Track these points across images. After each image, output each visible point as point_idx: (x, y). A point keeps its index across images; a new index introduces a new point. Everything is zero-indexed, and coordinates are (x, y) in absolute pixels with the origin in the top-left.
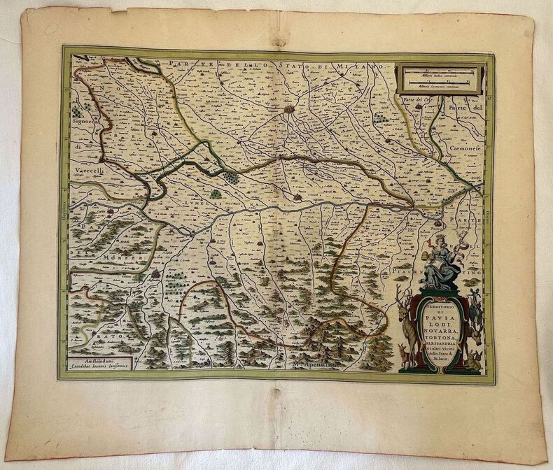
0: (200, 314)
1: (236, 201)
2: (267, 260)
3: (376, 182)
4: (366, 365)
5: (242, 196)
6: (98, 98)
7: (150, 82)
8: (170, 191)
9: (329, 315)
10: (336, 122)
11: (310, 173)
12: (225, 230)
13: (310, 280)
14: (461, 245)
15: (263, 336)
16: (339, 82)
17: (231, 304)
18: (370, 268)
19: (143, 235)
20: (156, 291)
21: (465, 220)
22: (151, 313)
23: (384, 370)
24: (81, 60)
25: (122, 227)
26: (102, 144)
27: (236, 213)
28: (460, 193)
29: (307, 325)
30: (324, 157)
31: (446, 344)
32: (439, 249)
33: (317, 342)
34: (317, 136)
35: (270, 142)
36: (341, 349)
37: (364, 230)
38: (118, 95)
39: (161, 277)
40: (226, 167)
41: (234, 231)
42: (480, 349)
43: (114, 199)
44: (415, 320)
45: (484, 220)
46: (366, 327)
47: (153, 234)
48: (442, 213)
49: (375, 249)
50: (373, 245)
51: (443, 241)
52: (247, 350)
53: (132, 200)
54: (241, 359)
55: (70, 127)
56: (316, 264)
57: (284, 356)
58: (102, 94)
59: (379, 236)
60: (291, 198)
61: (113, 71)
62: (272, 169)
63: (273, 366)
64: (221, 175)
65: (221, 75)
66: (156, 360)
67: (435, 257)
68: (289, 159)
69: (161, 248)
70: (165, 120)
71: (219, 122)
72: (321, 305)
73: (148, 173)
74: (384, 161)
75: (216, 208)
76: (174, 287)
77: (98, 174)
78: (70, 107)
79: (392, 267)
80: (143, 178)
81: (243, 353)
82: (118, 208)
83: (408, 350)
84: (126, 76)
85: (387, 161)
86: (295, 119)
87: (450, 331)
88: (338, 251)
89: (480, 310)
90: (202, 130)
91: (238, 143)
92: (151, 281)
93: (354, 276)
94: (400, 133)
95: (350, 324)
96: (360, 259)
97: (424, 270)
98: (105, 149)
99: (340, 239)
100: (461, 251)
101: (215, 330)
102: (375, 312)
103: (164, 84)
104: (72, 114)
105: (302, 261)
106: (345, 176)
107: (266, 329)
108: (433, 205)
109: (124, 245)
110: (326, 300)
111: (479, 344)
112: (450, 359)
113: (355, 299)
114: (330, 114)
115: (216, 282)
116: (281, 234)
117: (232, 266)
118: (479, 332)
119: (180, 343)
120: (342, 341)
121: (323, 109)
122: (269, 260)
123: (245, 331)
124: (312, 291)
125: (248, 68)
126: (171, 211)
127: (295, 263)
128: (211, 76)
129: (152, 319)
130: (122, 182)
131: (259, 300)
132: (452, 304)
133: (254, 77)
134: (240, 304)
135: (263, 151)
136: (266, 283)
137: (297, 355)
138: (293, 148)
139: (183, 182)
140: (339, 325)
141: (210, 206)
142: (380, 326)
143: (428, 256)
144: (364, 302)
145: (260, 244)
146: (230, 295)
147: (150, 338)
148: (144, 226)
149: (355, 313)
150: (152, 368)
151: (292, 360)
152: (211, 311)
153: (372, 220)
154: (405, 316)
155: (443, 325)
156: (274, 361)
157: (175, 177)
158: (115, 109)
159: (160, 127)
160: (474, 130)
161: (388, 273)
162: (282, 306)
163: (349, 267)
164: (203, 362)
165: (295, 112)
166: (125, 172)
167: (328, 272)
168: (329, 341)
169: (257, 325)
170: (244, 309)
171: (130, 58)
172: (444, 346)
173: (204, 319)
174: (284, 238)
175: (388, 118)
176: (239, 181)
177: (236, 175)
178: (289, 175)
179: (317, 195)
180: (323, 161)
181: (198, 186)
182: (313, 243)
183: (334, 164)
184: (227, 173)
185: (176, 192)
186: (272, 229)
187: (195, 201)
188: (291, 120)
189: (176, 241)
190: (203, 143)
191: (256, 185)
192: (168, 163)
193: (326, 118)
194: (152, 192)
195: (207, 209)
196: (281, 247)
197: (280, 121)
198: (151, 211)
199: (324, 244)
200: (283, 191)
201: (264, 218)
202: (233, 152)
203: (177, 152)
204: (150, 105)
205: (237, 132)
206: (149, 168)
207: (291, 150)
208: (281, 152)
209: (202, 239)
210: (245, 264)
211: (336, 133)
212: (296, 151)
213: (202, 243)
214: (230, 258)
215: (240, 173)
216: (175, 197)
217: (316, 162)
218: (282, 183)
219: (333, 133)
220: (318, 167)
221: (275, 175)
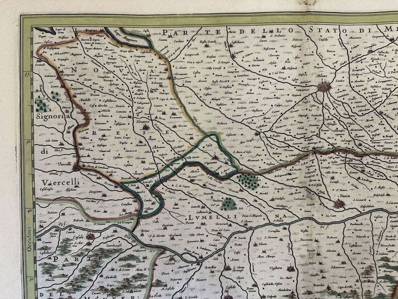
1: (257, 212)
2: (301, 291)
5: (264, 204)
6: (68, 84)
7: (137, 59)
8: (169, 204)
10: (387, 101)
11: (354, 170)
12: (242, 253)
16: (389, 49)
19: (134, 266)
24: (45, 34)
25: (107, 256)
26: (76, 146)
27: (257, 228)
30: (373, 149)
34: (362, 121)
35: (301, 131)
38: (95, 79)
40: (241, 167)
41: (255, 252)
43: (94, 219)
47: (147, 264)
53: (119, 219)
55: (33, 125)
56: (368, 295)
58: (75, 78)
60: (331, 205)
61: (89, 46)
62: (303, 167)
64: (234, 178)
65: (231, 46)
68: (326, 153)
69: (159, 283)
70: (160, 108)
71: (230, 108)
73: (138, 181)
75: (229, 223)
77: (72, 186)
78: (32, 97)
80: (133, 188)
82: (101, 231)
84: (106, 52)
86: (332, 99)
90: (207, 119)
91: (256, 134)
98: (81, 153)
103: (157, 61)
104: (36, 107)
105: (348, 290)
109: (110, 282)
114: (379, 91)
116: (318, 254)
121: (368, 85)
122: (303, 291)
125: (268, 35)
126: (170, 231)
127: (339, 295)
128: (218, 47)
130: (104, 195)
133: (276, 46)
135: (291, 143)
138: (333, 137)
139: (185, 190)
141: (222, 221)
145: (291, 269)
148: (135, 254)
157: (175, 183)
158: (91, 98)
159: (153, 117)
165: (331, 91)
166: (108, 182)
171: (110, 29)
174: (323, 261)
176: (258, 185)
177: (255, 177)
178: (326, 175)
179: (365, 200)
180: (372, 154)
181: (205, 194)
182: (362, 266)
183: (387, 157)
184: (243, 175)
185: (176, 205)
186: (306, 248)
187: (201, 215)
188: (326, 101)
189: (178, 272)
190: (209, 136)
191: (282, 189)
192: (165, 165)
193: (374, 97)
194: (144, 207)
195: (217, 224)
196: (319, 273)
197: (313, 103)
198: (144, 233)
199: (377, 266)
200: (319, 196)
201: (295, 234)
202: (250, 146)
203: (176, 150)
204: (139, 90)
205: (255, 120)
206: (140, 174)
207: (328, 140)
208: (315, 143)
209: (213, 267)
210: (271, 297)
211: (388, 117)
212: (335, 142)
213: (213, 272)
214: (251, 290)
215: (260, 175)
216: (176, 211)
217: (362, 155)
218: (318, 185)
219: (384, 116)
220: (365, 162)
221: (308, 175)
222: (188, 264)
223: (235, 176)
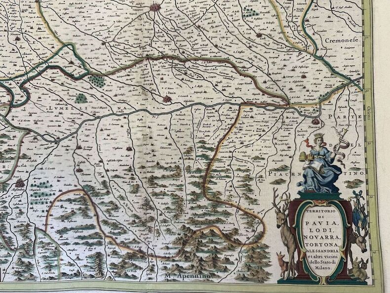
0: (67, 224)
1: (103, 105)
2: (137, 166)
3: (249, 80)
4: (242, 276)
5: (109, 99)
8: (34, 97)
9: (202, 223)
10: (204, 18)
11: (179, 73)
12: (91, 136)
13: (182, 185)
14: (342, 144)
15: (133, 246)
17: (100, 214)
18: (244, 171)
19: (6, 143)
20: (20, 201)
21: (345, 117)
22: (16, 224)
23: (262, 281)
27: (102, 117)
28: (338, 89)
29: (179, 234)
31: (329, 251)
32: (317, 148)
33: (190, 253)
34: (185, 34)
35: (136, 42)
36: (215, 260)
37: (237, 131)
39: (25, 187)
40: (91, 70)
41: (101, 136)
42: (366, 256)
44: (294, 226)
45: (365, 116)
46: (241, 235)
47: (16, 141)
48: (320, 110)
49: (249, 151)
50: (247, 146)
51: (322, 140)
52: (117, 261)
54: (111, 271)
56: (188, 169)
57: (156, 268)
59: (253, 137)
60: (161, 100)
62: (139, 70)
63: (144, 278)
64: (86, 78)
66: (24, 271)
67: (314, 158)
68: (157, 59)
69: (24, 156)
70: (29, 24)
71: (83, 24)
72: (194, 212)
73: (11, 79)
74: (256, 57)
75: (81, 113)
76: (40, 197)
79: (268, 169)
80: (7, 85)
81: (113, 264)
83: (287, 259)
85: (259, 56)
86: (161, 17)
87: (332, 237)
88: (211, 154)
89: (364, 214)
90: (65, 32)
91: (103, 44)
92: (15, 190)
93: (228, 180)
94: (271, 26)
95: (225, 232)
96: (234, 162)
97: (303, 172)
99: (212, 142)
100: (341, 150)
101: (84, 241)
102: (251, 218)
105: (173, 166)
106: (216, 75)
107: (136, 239)
108: (310, 102)
110: (199, 207)
111: (364, 251)
112: (333, 267)
113: (229, 204)
114: (198, 10)
115: (84, 190)
116: (151, 138)
117: (100, 174)
118: (364, 238)
119: (48, 254)
120: (216, 251)
121: (190, 6)
122: (139, 165)
123: (115, 241)
124: (184, 198)
126: (34, 117)
127: (166, 169)
129: (17, 229)
131: (129, 208)
132: (333, 208)
134: (110, 213)
135: (129, 51)
136: (136, 190)
137: (169, 266)
138: (161, 47)
139: (47, 87)
140: (213, 233)
141: (75, 111)
142: (256, 234)
143: (306, 157)
144: (239, 208)
145: (129, 149)
146: (99, 204)
147: (17, 249)
148: (7, 133)
149: (231, 219)
150: (20, 279)
151: (164, 272)
152: (79, 220)
153: (245, 120)
154: (283, 222)
155: (325, 230)
156: (145, 273)
157: (39, 82)
159: (23, 31)
160: (350, 20)
161: (264, 176)
162: (153, 214)
163: (222, 171)
164: (73, 273)
165: (161, 11)
167: (201, 177)
168: (203, 251)
169: (127, 235)
170: (113, 218)
172: (326, 254)
173: (72, 229)
174: (155, 143)
175: (257, 11)
176: (105, 84)
177: (102, 78)
178: (157, 76)
179: (187, 96)
180: (192, 59)
181: (63, 90)
182: (184, 147)
183: (204, 62)
184: (93, 76)
185: (39, 98)
186: (141, 133)
187: (59, 106)
188: (157, 18)
189: (40, 149)
190: (67, 46)
191: (123, 87)
192: (31, 68)
193: (194, 15)
194: (15, 99)
195: (72, 114)
196: (151, 152)
197: (146, 20)
198: (14, 118)
199: (196, 147)
200: (152, 93)
201: (133, 122)
202: (98, 53)
203: (41, 56)
204: (13, 11)
205: (102, 33)
206: (12, 74)
207: (158, 49)
208: (148, 51)
209: (68, 146)
210: (114, 171)
211: (204, 29)
212: (164, 50)
213: (67, 150)
214: (98, 165)
215: (106, 76)
216: (39, 102)
217: (185, 61)
218: (151, 84)
219: (201, 29)
220: (187, 66)
221: (143, 76)
222: (47, 143)
223: (86, 77)
